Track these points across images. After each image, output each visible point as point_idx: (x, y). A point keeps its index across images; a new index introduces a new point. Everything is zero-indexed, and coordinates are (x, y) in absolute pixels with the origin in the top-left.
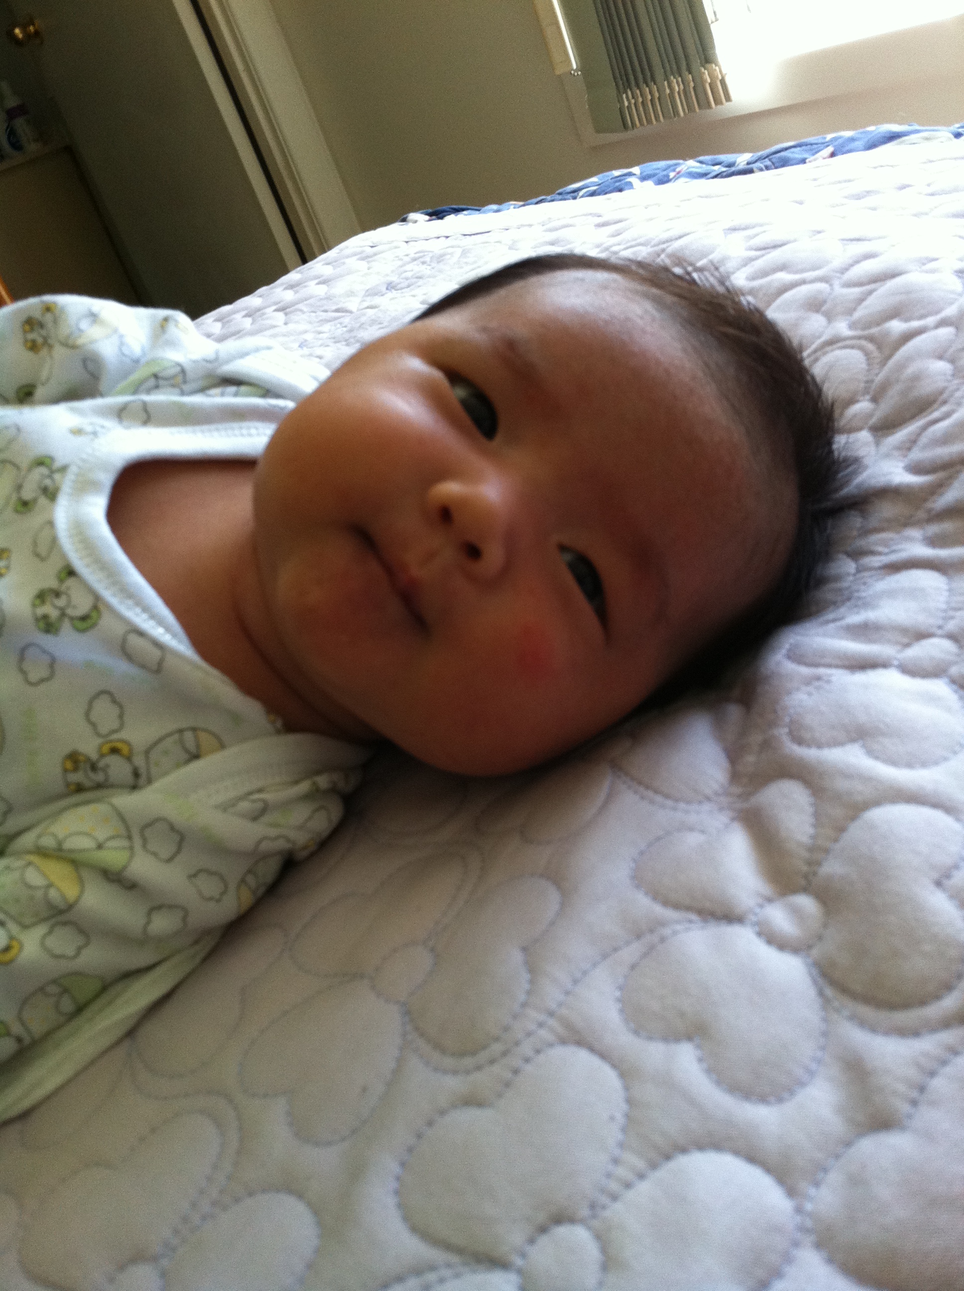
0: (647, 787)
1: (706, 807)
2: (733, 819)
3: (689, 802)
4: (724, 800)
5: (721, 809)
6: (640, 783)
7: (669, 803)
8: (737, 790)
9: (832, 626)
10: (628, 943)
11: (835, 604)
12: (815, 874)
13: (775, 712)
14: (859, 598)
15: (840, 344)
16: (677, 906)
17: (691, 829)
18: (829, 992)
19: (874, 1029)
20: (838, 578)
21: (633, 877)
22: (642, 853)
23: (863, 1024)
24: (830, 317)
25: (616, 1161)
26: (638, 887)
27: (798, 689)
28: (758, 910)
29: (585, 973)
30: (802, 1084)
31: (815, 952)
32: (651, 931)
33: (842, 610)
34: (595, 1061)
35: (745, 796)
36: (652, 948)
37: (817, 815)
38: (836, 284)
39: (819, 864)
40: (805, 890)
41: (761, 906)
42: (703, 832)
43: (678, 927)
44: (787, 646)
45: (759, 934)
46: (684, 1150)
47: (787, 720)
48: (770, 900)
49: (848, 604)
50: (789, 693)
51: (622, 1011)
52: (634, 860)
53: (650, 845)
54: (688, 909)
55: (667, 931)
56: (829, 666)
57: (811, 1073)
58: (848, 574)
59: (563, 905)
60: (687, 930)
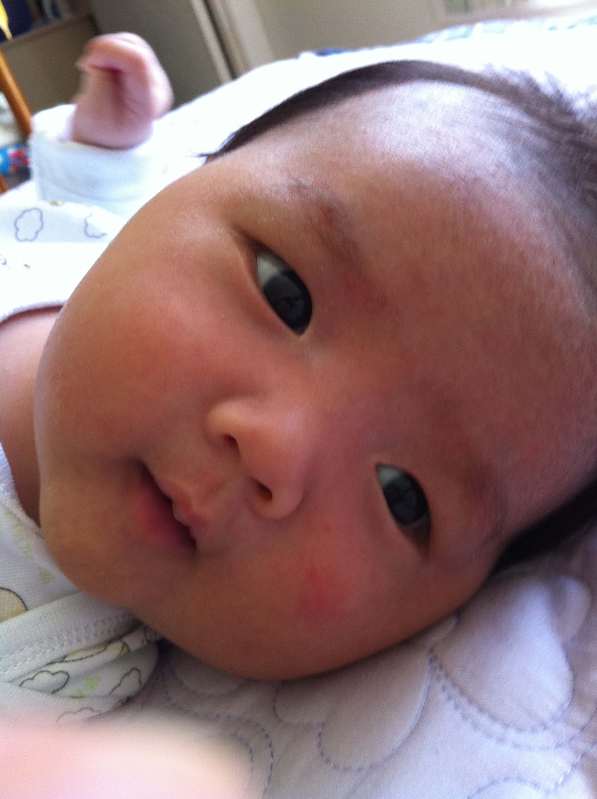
0: (471, 701)
1: (541, 739)
2: (574, 766)
3: (520, 730)
4: (565, 731)
5: (558, 746)
6: (462, 692)
7: (497, 728)
8: (580, 719)
17: (522, 779)
35: (594, 734)
42: (536, 785)
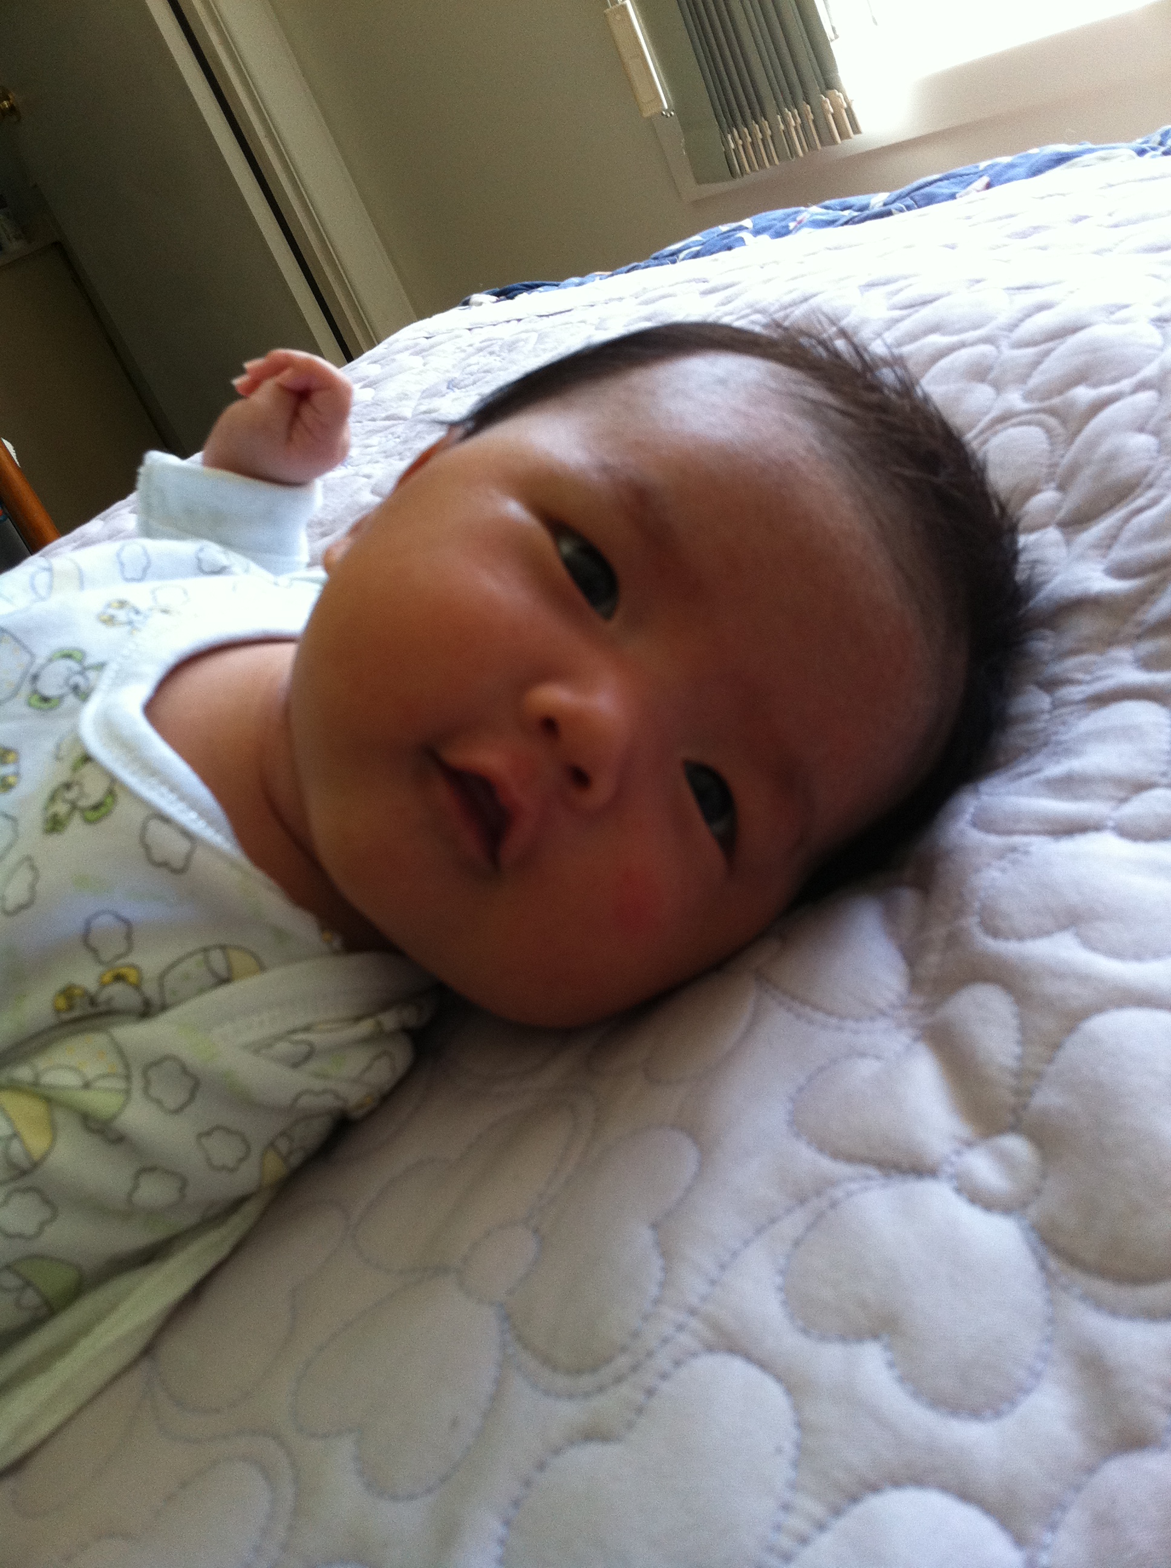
0: (803, 1002)
1: (881, 1024)
2: (916, 1039)
3: (858, 1019)
4: (904, 1014)
5: (900, 1026)
6: (794, 997)
7: (833, 1021)
8: (919, 1000)
9: (1026, 781)
10: (789, 1211)
11: (1028, 752)
12: (1025, 1106)
13: (961, 895)
14: (1059, 743)
15: (1014, 421)
16: (850, 1158)
17: (863, 1055)
18: (1053, 1264)
19: (1114, 1312)
20: (1029, 717)
21: (792, 1123)
22: (800, 1089)
23: (1099, 1305)
24: (999, 387)
25: (786, 1507)
26: (797, 1135)
27: (989, 865)
28: (954, 1158)
29: (735, 1254)
30: (1026, 1391)
31: (1033, 1211)
32: (818, 1193)
33: (1039, 759)
34: (753, 1373)
35: (930, 1008)
36: (820, 1216)
37: (1023, 1029)
38: (1004, 344)
39: (1030, 1093)
40: (1015, 1128)
41: (958, 1153)
42: (878, 1057)
43: (853, 1186)
44: (971, 810)
45: (959, 1190)
46: (875, 1488)
47: (977, 905)
48: (969, 1144)
49: (1045, 750)
50: (977, 870)
51: (785, 1303)
52: (792, 1100)
53: (810, 1079)
54: (864, 1160)
55: (838, 1193)
56: (1026, 833)
57: (1037, 1375)
58: (1042, 712)
59: (702, 1165)
60: (866, 1189)
